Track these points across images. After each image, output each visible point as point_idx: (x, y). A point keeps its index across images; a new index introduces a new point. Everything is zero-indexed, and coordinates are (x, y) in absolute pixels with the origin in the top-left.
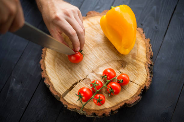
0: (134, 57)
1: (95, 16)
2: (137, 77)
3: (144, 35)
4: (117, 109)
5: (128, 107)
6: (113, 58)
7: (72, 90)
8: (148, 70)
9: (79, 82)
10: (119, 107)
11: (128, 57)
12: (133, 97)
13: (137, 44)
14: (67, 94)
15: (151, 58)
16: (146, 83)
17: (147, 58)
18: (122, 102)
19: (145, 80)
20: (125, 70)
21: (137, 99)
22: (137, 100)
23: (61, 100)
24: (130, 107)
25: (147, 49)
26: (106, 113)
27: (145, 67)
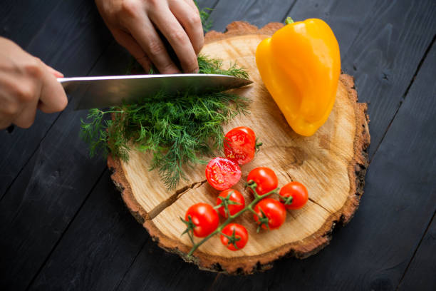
0: (325, 142)
1: (245, 34)
2: (326, 192)
3: (354, 93)
4: (271, 260)
5: (297, 257)
6: (276, 141)
7: (173, 204)
8: (354, 178)
9: (192, 188)
10: (277, 258)
11: (312, 142)
12: (311, 236)
13: (337, 113)
14: (161, 213)
15: (365, 151)
16: (346, 209)
17: (354, 150)
18: (286, 245)
19: (345, 200)
20: (302, 172)
21: (320, 243)
22: (319, 246)
23: (146, 225)
24: (301, 258)
25: (357, 128)
26: (245, 266)
27: (348, 169)
